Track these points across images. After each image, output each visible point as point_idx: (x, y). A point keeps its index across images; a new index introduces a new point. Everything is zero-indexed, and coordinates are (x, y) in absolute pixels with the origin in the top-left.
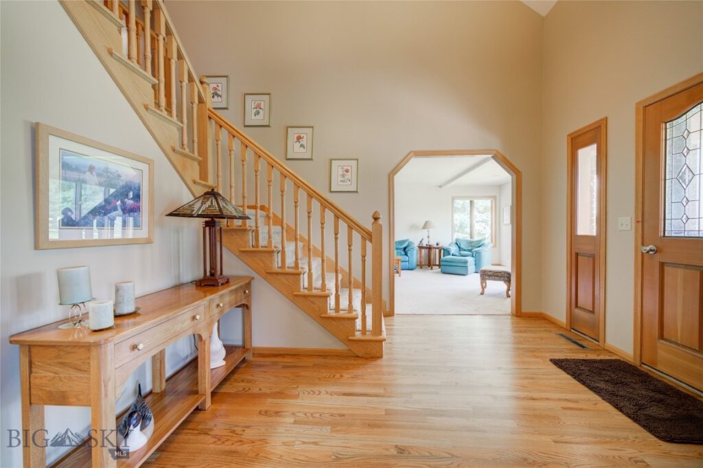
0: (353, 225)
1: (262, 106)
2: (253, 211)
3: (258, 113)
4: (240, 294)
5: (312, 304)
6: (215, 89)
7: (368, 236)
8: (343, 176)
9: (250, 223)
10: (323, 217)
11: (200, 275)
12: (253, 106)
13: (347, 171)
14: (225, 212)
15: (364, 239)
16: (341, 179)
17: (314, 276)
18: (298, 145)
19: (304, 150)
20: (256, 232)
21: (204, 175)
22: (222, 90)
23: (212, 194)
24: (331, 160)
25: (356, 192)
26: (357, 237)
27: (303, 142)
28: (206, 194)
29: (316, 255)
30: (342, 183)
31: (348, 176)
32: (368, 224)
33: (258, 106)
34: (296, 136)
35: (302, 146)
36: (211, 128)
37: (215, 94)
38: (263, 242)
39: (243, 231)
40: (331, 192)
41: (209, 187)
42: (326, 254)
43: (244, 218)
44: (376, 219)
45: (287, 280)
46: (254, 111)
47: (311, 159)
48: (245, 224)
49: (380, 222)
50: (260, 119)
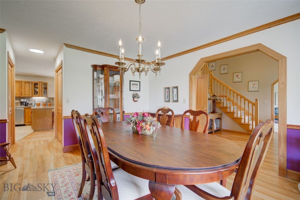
0: (249, 102)
1: (226, 68)
2: (223, 98)
3: (224, 70)
4: (220, 115)
5: (238, 120)
6: (212, 65)
7: (253, 104)
8: (253, 86)
9: (222, 101)
10: (241, 100)
11: (212, 111)
12: (223, 68)
13: (254, 85)
14: (217, 99)
15: (253, 105)
16: (252, 87)
17: (239, 114)
18: (237, 78)
19: (239, 79)
20: (223, 103)
21: (211, 91)
22: (214, 65)
23: (214, 96)
24: (248, 82)
25: (258, 91)
26: (250, 105)
27: (239, 77)
28: (213, 96)
29: (243, 110)
30: (252, 89)
31: (255, 86)
32: (254, 101)
33: (224, 68)
34: (236, 75)
35: (238, 78)
36: (213, 81)
37: (212, 66)
38: (225, 105)
39: (220, 103)
40: (248, 91)
41: (213, 93)
42: (246, 109)
43: (221, 100)
44: (256, 100)
45: (231, 114)
46: (223, 70)
47: (241, 82)
48: (221, 101)
49: (258, 101)
50: (225, 71)
